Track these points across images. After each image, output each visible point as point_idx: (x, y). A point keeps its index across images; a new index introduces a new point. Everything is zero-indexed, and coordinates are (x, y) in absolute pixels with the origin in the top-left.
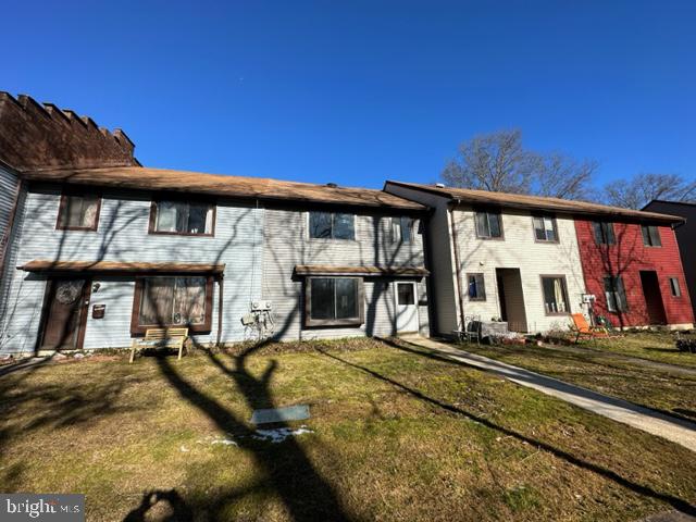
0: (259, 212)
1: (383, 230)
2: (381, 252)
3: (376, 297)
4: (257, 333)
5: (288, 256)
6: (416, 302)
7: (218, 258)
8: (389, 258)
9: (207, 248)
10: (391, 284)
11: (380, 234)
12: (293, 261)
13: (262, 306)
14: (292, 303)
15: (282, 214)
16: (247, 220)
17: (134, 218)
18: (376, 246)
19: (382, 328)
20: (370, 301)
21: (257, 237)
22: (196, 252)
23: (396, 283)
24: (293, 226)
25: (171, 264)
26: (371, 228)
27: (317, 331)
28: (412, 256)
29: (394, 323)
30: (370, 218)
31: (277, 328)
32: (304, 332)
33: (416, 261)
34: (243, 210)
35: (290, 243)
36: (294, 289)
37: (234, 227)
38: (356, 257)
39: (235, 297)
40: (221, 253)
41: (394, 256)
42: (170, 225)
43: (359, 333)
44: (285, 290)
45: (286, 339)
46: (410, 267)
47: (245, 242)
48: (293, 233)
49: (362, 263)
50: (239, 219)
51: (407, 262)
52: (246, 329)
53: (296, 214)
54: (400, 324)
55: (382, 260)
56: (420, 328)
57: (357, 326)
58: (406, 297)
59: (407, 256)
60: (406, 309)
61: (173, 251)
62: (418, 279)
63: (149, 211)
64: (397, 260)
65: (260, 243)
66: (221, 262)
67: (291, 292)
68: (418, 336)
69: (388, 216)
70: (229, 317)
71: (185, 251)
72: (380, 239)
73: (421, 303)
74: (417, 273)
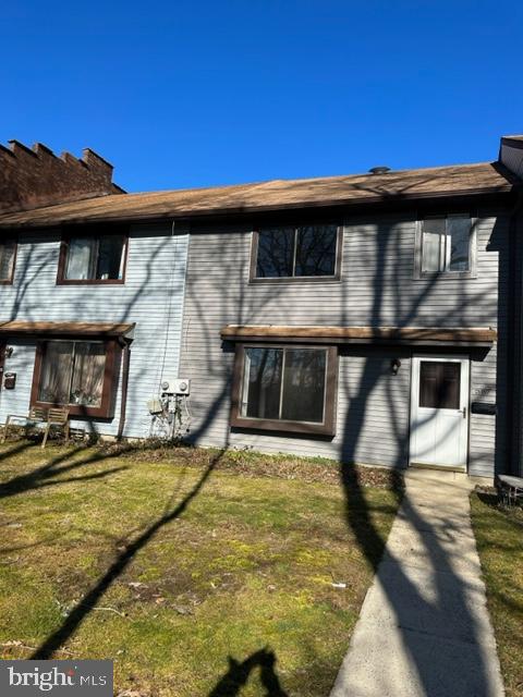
0: (182, 240)
1: (398, 252)
2: (388, 297)
3: (367, 385)
4: (168, 428)
5: (217, 309)
6: (464, 402)
7: (126, 315)
8: (406, 306)
9: (116, 299)
10: (405, 362)
11: (390, 258)
12: (224, 316)
13: (175, 388)
14: (216, 386)
15: (214, 238)
16: (165, 255)
17: (44, 265)
18: (378, 285)
19: (376, 450)
20: (354, 392)
21: (177, 280)
22: (102, 306)
23: (417, 361)
24: (228, 259)
25: (74, 322)
26: (371, 247)
27: (254, 437)
28: (465, 301)
29: (403, 441)
30: (370, 229)
31: (195, 425)
32: (233, 436)
33: (472, 312)
34: (160, 240)
35: (222, 287)
36: (222, 363)
37: (148, 267)
38: (332, 307)
39: (143, 372)
40: (130, 305)
41: (418, 302)
42: (80, 270)
43: (327, 452)
44: (210, 363)
45: (205, 444)
46: (453, 326)
47: (160, 289)
48: (228, 270)
49: (344, 320)
50: (155, 254)
51: (450, 314)
52: (154, 420)
53: (236, 237)
54: (417, 443)
55: (387, 312)
56: (469, 460)
57: (325, 437)
58: (440, 392)
59: (452, 302)
60: (434, 416)
61: (78, 306)
62: (477, 354)
63: (58, 254)
64: (426, 310)
65: (179, 289)
66: (130, 321)
67: (218, 368)
68: (461, 478)
69: (412, 220)
70: (134, 401)
71: (90, 304)
72: (389, 271)
73: (476, 408)
74: (473, 337)
